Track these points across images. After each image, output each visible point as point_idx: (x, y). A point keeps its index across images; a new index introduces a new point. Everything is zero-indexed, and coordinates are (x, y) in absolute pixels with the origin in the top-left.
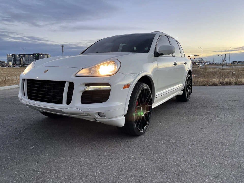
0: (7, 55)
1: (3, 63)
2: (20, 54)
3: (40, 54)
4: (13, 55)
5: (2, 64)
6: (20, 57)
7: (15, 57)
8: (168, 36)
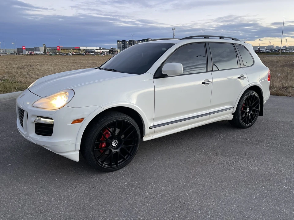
0: (118, 41)
1: (114, 50)
2: (130, 41)
3: (150, 39)
4: (123, 41)
5: (112, 52)
6: (129, 43)
7: (125, 43)
8: (208, 42)
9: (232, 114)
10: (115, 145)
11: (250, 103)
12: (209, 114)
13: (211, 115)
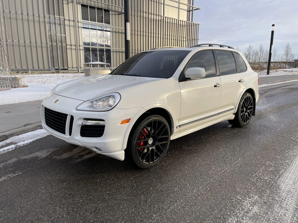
8: (215, 50)
9: (234, 114)
10: (151, 143)
11: (246, 104)
12: (219, 114)
13: (220, 115)
